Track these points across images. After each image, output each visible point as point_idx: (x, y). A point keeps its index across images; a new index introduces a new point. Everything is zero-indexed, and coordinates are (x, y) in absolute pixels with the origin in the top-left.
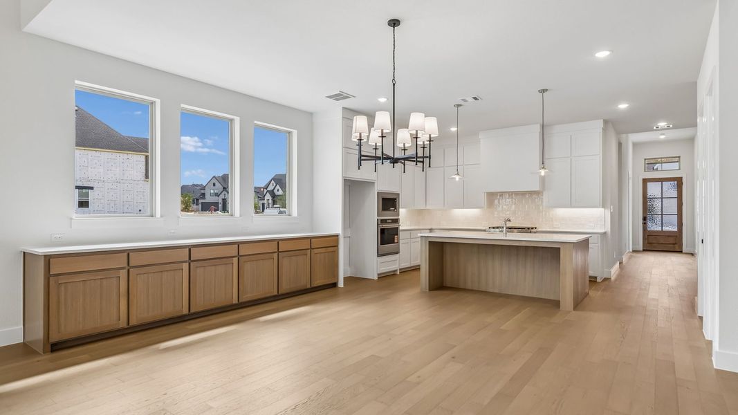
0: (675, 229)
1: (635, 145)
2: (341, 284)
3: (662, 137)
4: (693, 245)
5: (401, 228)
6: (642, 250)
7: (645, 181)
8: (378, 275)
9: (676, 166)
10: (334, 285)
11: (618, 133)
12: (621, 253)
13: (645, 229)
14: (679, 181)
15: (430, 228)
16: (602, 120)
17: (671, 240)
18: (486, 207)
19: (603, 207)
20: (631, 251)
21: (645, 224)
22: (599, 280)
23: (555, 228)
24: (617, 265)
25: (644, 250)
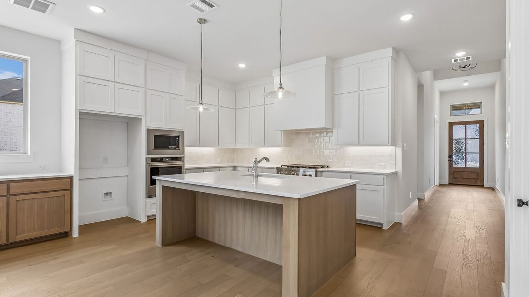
0: (477, 165)
1: (442, 93)
2: (76, 233)
3: (466, 84)
4: (494, 181)
5: (186, 166)
6: (447, 182)
7: (451, 125)
8: (148, 217)
9: (478, 111)
10: (67, 234)
11: (417, 70)
12: (422, 189)
13: (450, 166)
14: (481, 123)
15: (233, 165)
16: (391, 48)
17: (474, 176)
18: (282, 145)
19: (392, 145)
20: (437, 183)
21: (450, 160)
22: (385, 227)
23: (347, 167)
24: (416, 203)
25: (449, 184)
